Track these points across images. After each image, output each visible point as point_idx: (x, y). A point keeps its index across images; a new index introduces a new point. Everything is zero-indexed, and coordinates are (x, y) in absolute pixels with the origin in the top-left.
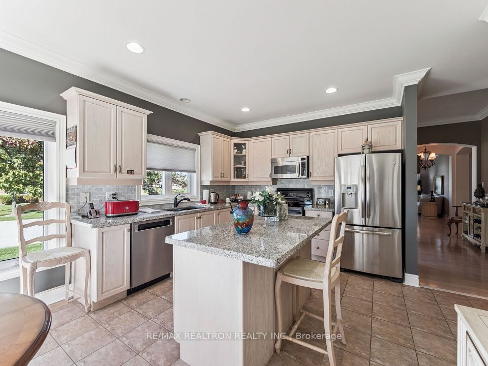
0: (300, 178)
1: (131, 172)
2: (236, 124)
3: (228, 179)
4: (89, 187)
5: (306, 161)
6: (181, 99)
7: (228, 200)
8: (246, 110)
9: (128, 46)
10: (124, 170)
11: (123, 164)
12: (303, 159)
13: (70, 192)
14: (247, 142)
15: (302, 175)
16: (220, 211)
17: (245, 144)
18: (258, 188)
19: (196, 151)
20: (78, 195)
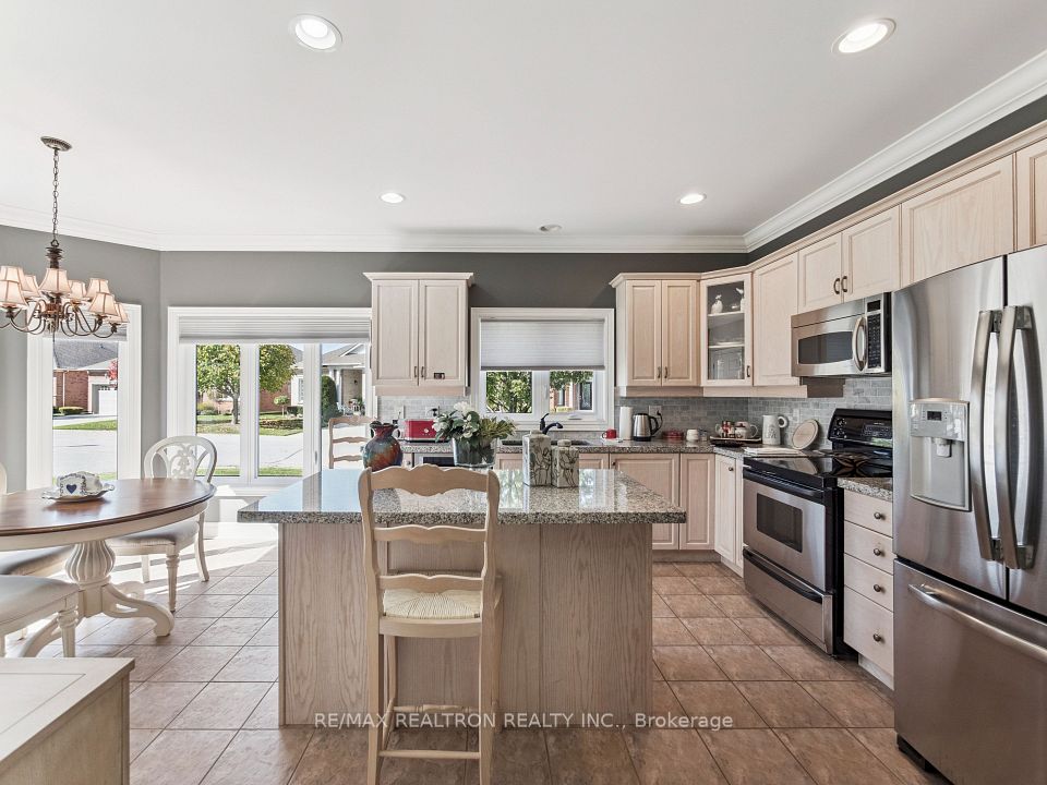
0: (867, 376)
1: (439, 376)
2: (739, 232)
3: (691, 381)
4: (404, 398)
5: (881, 311)
6: (543, 229)
7: (691, 434)
8: (692, 199)
9: (383, 197)
10: (430, 374)
11: (428, 366)
12: (873, 305)
13: (383, 405)
14: (746, 278)
15: (871, 365)
16: (620, 456)
17: (741, 285)
18: (796, 406)
19: (606, 324)
20: (392, 408)
